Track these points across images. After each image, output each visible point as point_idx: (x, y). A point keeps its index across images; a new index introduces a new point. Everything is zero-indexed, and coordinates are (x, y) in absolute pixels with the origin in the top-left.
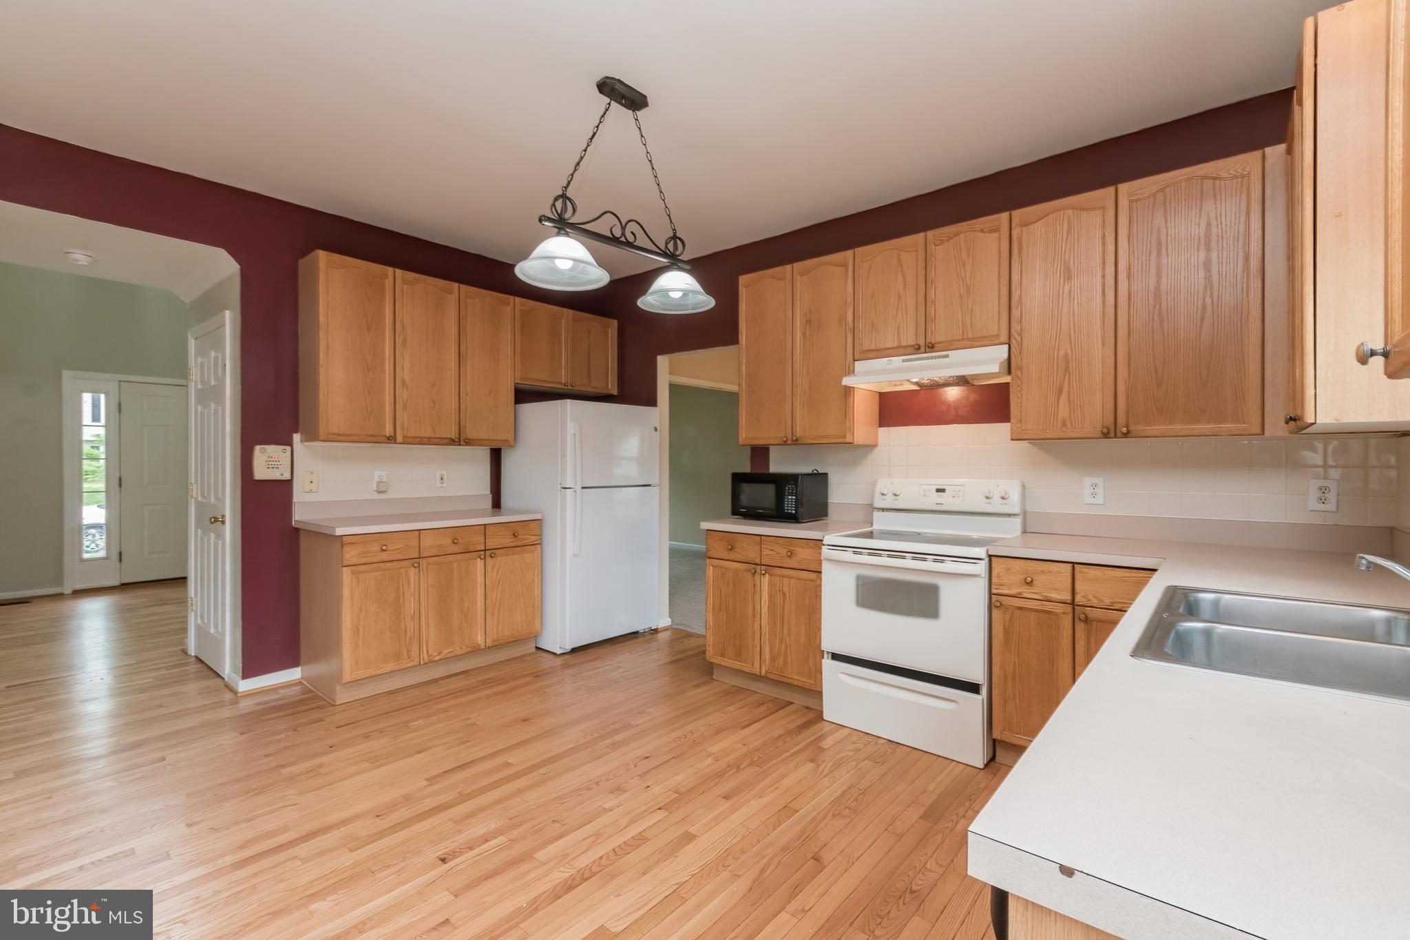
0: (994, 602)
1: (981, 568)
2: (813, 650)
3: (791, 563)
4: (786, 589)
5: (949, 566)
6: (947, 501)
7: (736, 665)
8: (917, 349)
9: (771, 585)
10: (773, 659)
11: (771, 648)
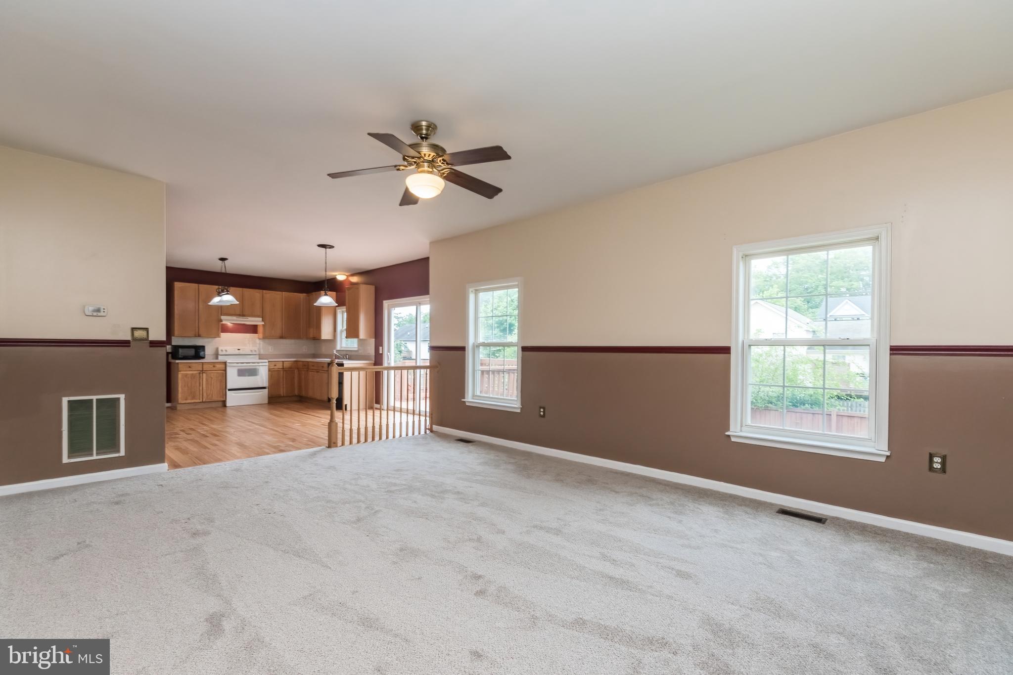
0: (269, 370)
1: (267, 364)
2: (224, 388)
3: (215, 369)
4: (212, 376)
5: (260, 364)
6: (241, 352)
7: (193, 401)
8: (240, 315)
9: (207, 376)
10: (207, 396)
11: (207, 394)
